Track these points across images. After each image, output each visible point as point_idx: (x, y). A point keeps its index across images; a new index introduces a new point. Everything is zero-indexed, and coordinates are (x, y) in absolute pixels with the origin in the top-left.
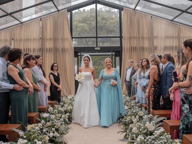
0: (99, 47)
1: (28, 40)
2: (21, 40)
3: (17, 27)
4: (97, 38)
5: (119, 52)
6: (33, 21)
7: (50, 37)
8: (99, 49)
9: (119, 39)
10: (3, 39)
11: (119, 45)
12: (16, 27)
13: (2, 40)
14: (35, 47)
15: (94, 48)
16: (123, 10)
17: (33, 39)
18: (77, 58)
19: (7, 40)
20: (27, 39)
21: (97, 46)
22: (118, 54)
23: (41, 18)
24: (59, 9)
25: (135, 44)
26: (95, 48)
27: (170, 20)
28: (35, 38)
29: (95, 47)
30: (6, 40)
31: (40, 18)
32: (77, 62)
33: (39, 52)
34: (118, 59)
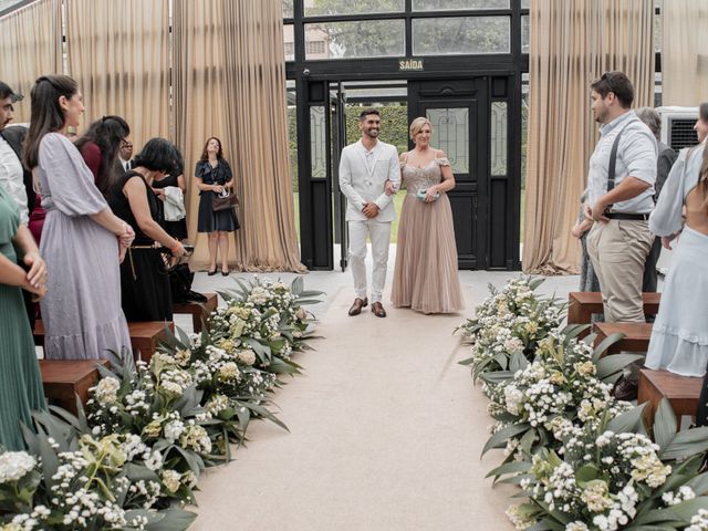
0: (417, 58)
1: (120, 38)
2: (96, 38)
4: (408, 17)
5: (505, 78)
7: (208, 23)
8: (418, 65)
9: (507, 20)
10: (28, 40)
11: (507, 50)
13: (25, 44)
14: (148, 68)
15: (396, 61)
17: (140, 35)
18: (323, 108)
19: (42, 45)
20: (116, 36)
21: (409, 56)
22: (500, 88)
25: (575, 44)
26: (402, 63)
28: (148, 27)
29: (402, 59)
30: (38, 46)
32: (324, 124)
33: (168, 89)
34: (499, 110)
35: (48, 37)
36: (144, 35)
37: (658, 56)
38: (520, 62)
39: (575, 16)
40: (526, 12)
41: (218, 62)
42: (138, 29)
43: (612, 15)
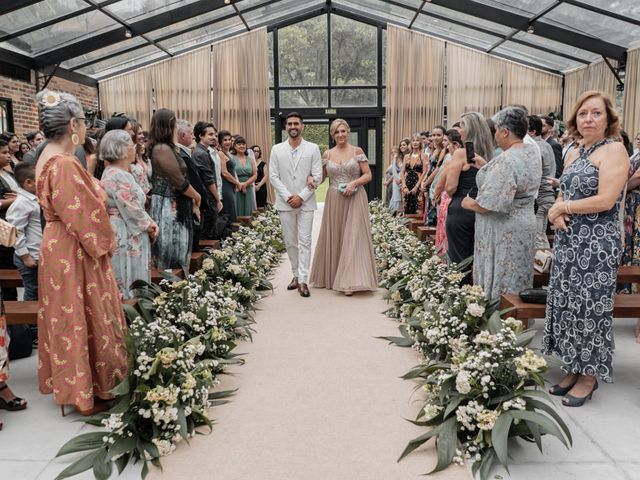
0: (333, 108)
1: (185, 92)
2: (172, 91)
3: (162, 65)
4: (329, 88)
5: (375, 118)
7: (231, 87)
8: (334, 112)
9: (376, 90)
10: (132, 89)
11: (376, 106)
12: (160, 64)
13: (130, 91)
14: (200, 108)
15: (324, 109)
16: (386, 29)
17: (196, 91)
19: (141, 93)
20: (183, 90)
21: (330, 107)
22: (372, 123)
23: (212, 46)
24: (249, 26)
25: (407, 102)
26: (326, 110)
27: (484, 50)
28: (200, 88)
29: (326, 108)
30: (138, 93)
31: (210, 45)
33: (210, 118)
34: (372, 133)
35: (144, 88)
36: (198, 92)
37: (445, 108)
38: (382, 111)
39: (407, 89)
40: (385, 87)
41: (236, 107)
42: (195, 89)
43: (424, 89)
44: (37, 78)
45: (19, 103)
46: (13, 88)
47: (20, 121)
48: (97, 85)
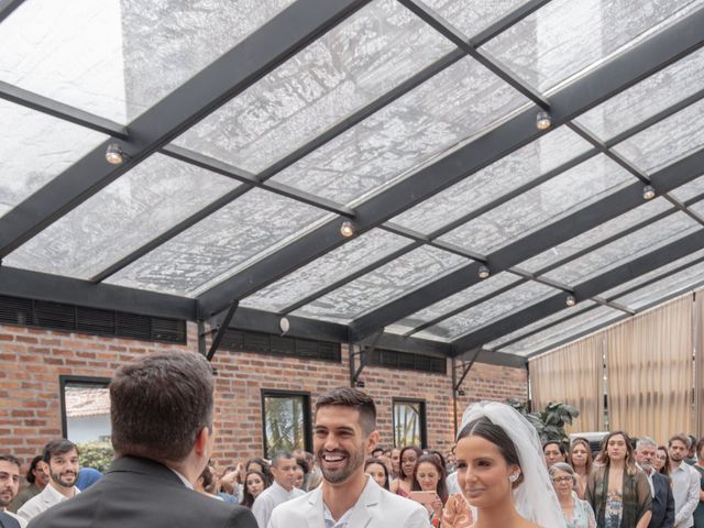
1: (651, 366)
2: (632, 367)
3: (618, 329)
6: (666, 306)
10: (574, 368)
12: (615, 327)
13: (572, 371)
14: (674, 388)
17: (669, 363)
19: (587, 372)
20: (649, 364)
23: (694, 294)
28: (675, 357)
30: (582, 372)
31: (691, 292)
33: (691, 405)
35: (591, 365)
36: (672, 364)
42: (667, 360)
44: (454, 368)
45: (433, 403)
46: (427, 386)
47: (434, 426)
48: (527, 364)
